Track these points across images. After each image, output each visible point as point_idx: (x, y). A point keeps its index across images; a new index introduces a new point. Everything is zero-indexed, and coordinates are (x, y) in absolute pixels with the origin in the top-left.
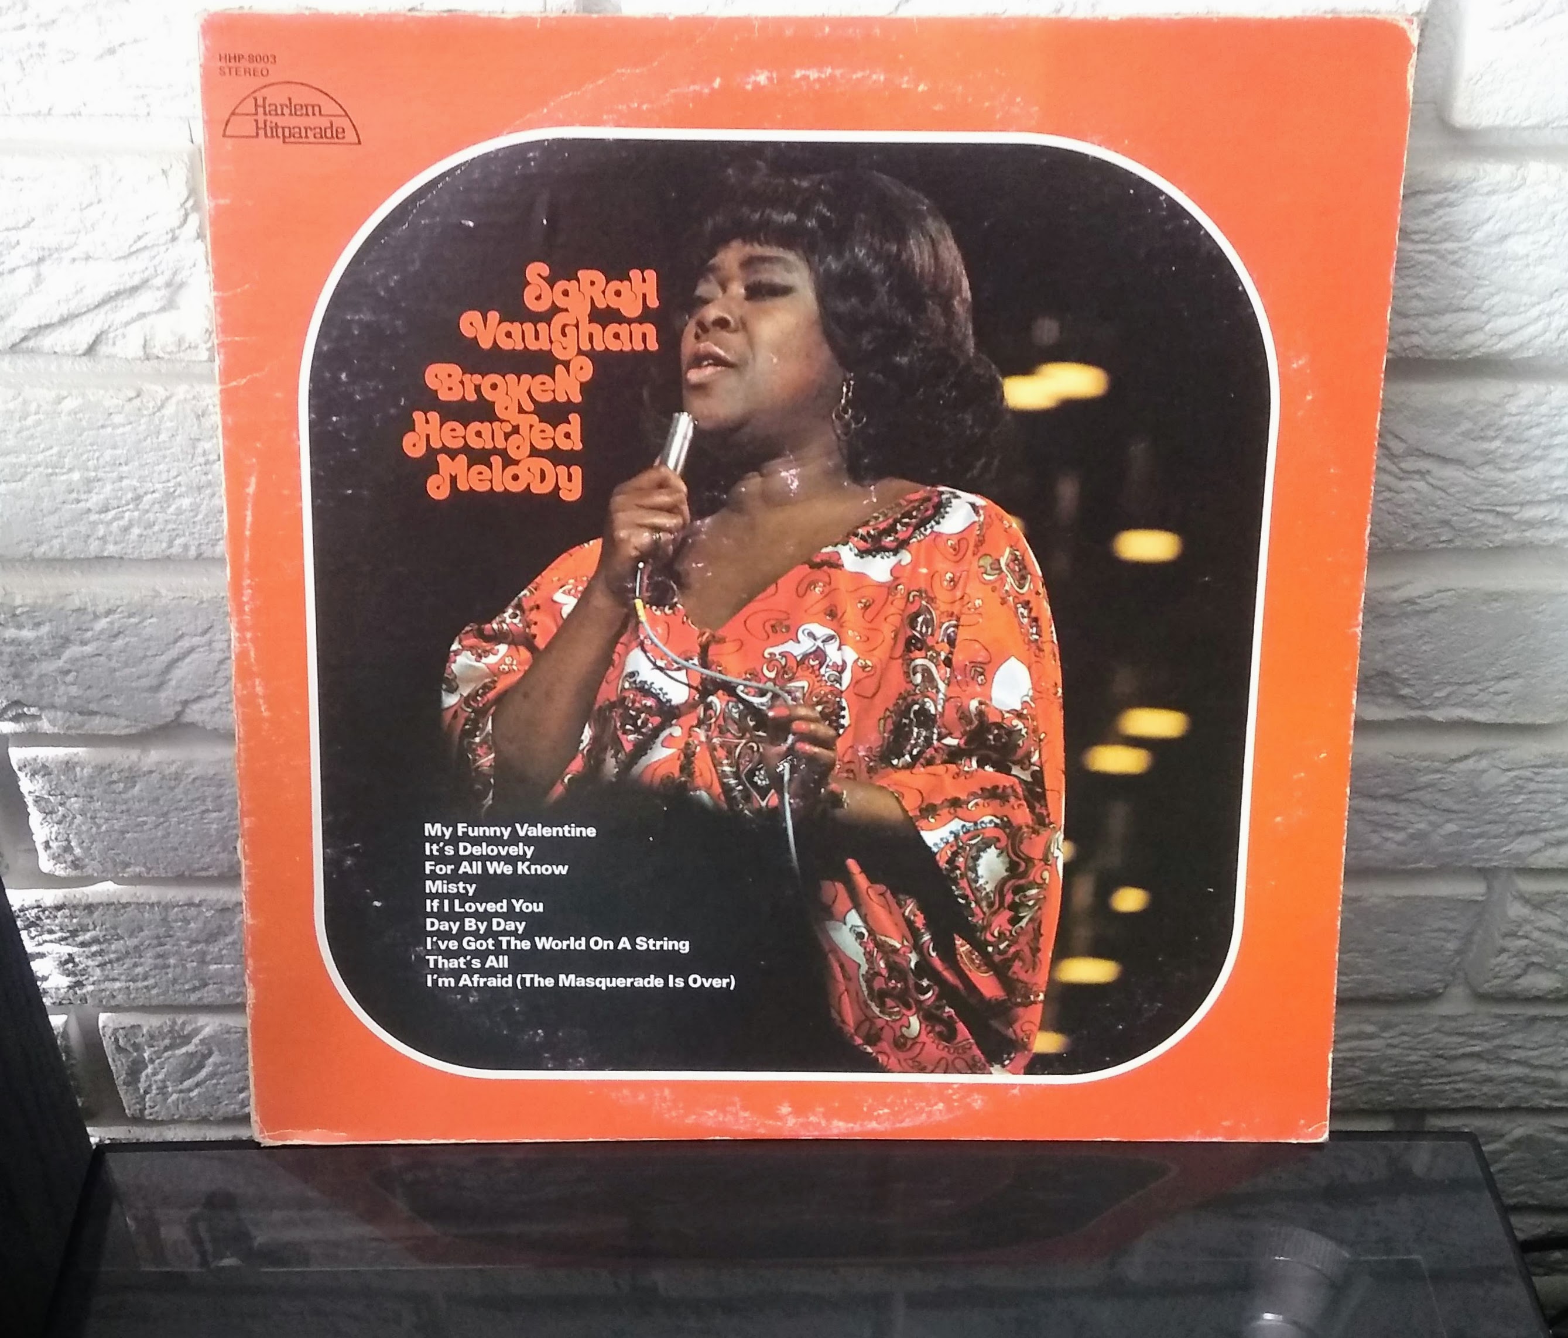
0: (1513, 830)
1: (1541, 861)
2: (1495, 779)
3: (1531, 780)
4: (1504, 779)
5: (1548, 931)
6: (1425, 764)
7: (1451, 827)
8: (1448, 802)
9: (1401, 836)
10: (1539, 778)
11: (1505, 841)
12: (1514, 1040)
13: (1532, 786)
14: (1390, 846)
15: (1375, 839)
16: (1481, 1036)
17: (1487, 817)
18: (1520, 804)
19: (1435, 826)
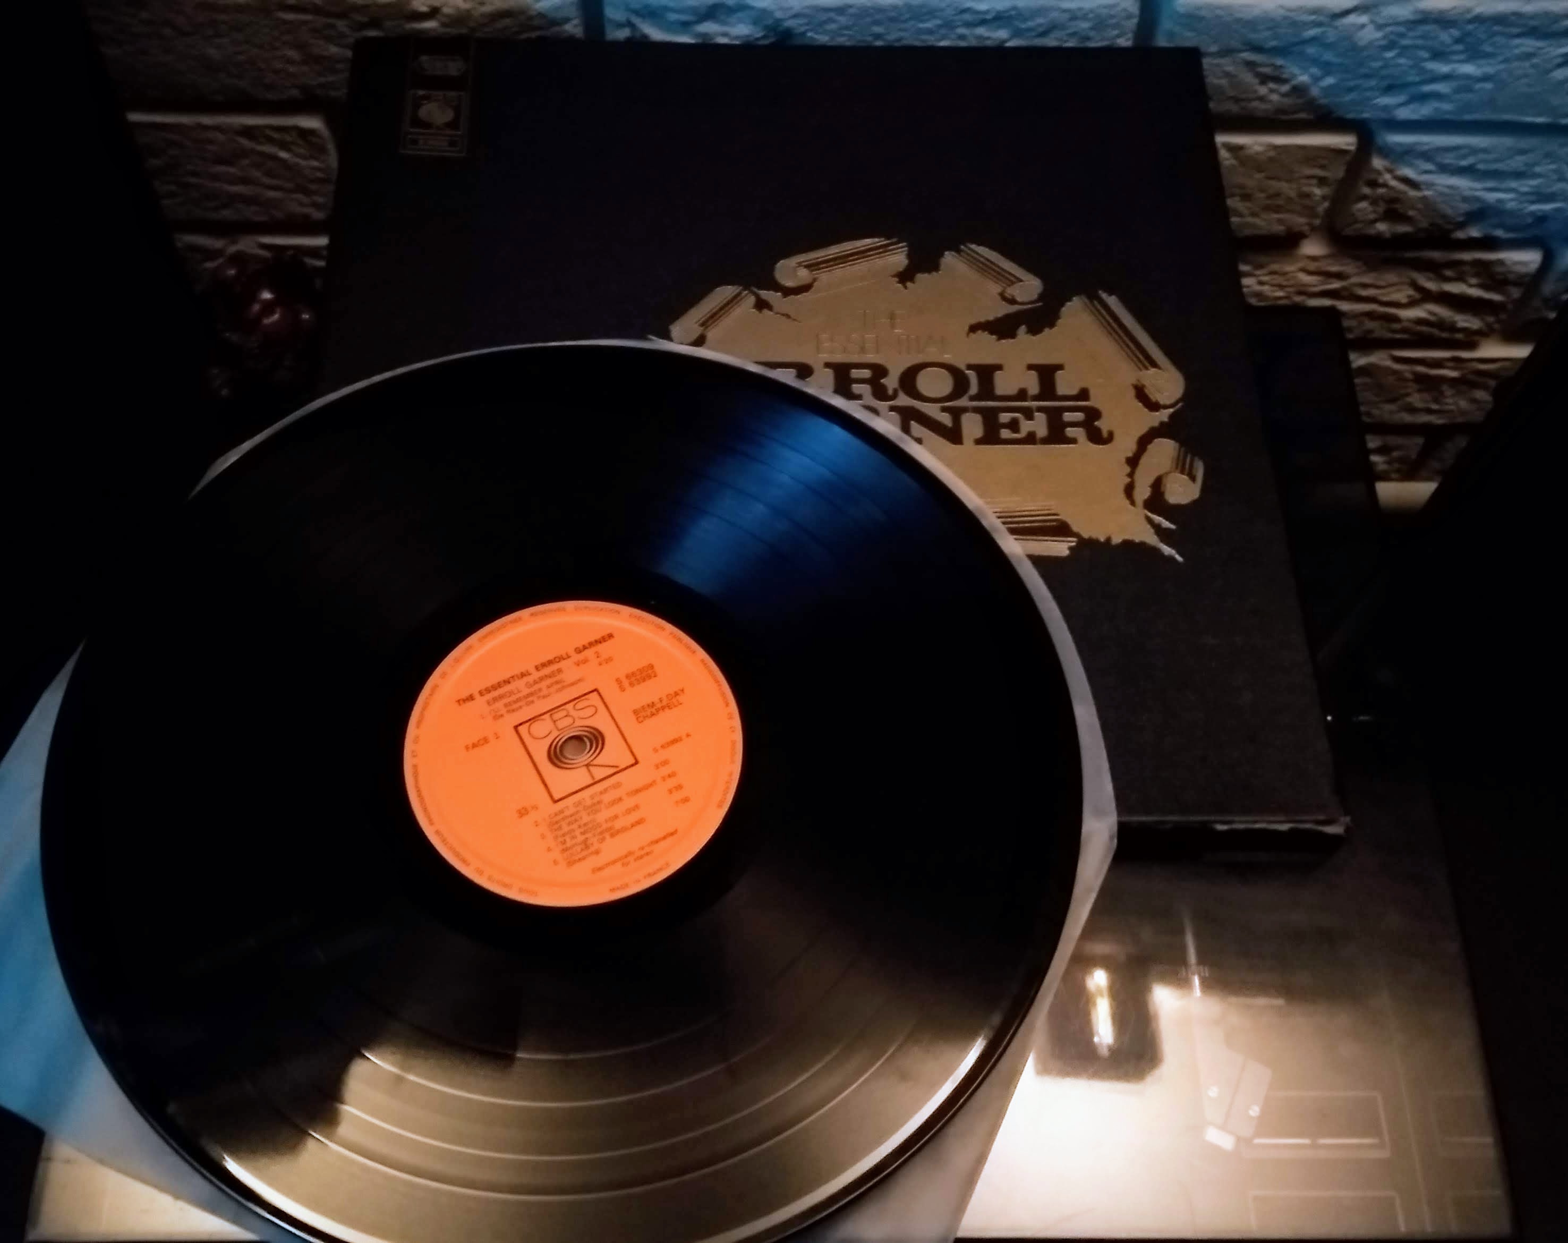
0: (1385, 83)
1: (1404, 114)
2: (1370, 35)
3: (1402, 35)
4: (1379, 35)
5: (1406, 181)
6: (1313, 17)
7: (1330, 81)
8: (1328, 56)
9: (1285, 88)
10: (1411, 34)
11: (1377, 93)
12: (1366, 279)
13: (1405, 42)
14: (1275, 97)
15: (1263, 90)
16: (1339, 276)
17: (1363, 71)
18: (1393, 58)
19: (1316, 79)
